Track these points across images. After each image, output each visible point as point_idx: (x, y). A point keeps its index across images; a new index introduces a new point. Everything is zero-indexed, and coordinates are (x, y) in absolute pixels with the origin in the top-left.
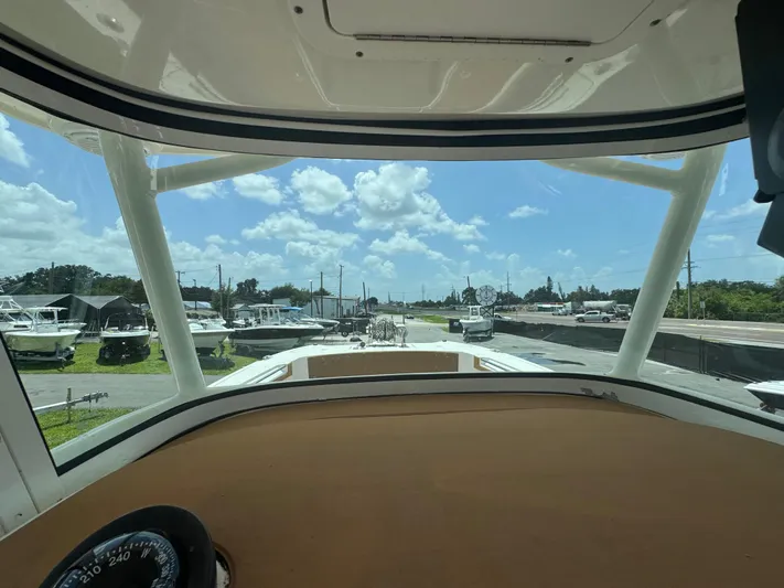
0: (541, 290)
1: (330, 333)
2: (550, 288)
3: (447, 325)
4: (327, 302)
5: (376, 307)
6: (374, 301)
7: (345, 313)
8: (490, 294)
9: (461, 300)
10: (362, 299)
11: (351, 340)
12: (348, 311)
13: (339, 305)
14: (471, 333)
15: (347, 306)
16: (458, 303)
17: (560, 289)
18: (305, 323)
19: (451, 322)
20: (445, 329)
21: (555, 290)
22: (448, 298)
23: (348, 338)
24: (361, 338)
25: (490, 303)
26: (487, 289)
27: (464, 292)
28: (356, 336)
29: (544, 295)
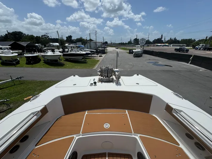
0: (158, 39)
1: (93, 54)
2: (162, 38)
3: (128, 51)
4: (92, 43)
5: (107, 45)
6: (106, 43)
7: (98, 47)
8: (143, 41)
9: (133, 42)
10: (103, 42)
11: (99, 56)
12: (99, 46)
13: (96, 44)
14: (136, 54)
15: (98, 45)
16: (132, 43)
17: (165, 39)
18: (85, 51)
19: (130, 50)
20: (127, 53)
21: (163, 39)
22: (129, 42)
23: (98, 56)
24: (102, 55)
25: (143, 44)
26: (143, 39)
27: (134, 40)
28: (101, 55)
29: (159, 41)
